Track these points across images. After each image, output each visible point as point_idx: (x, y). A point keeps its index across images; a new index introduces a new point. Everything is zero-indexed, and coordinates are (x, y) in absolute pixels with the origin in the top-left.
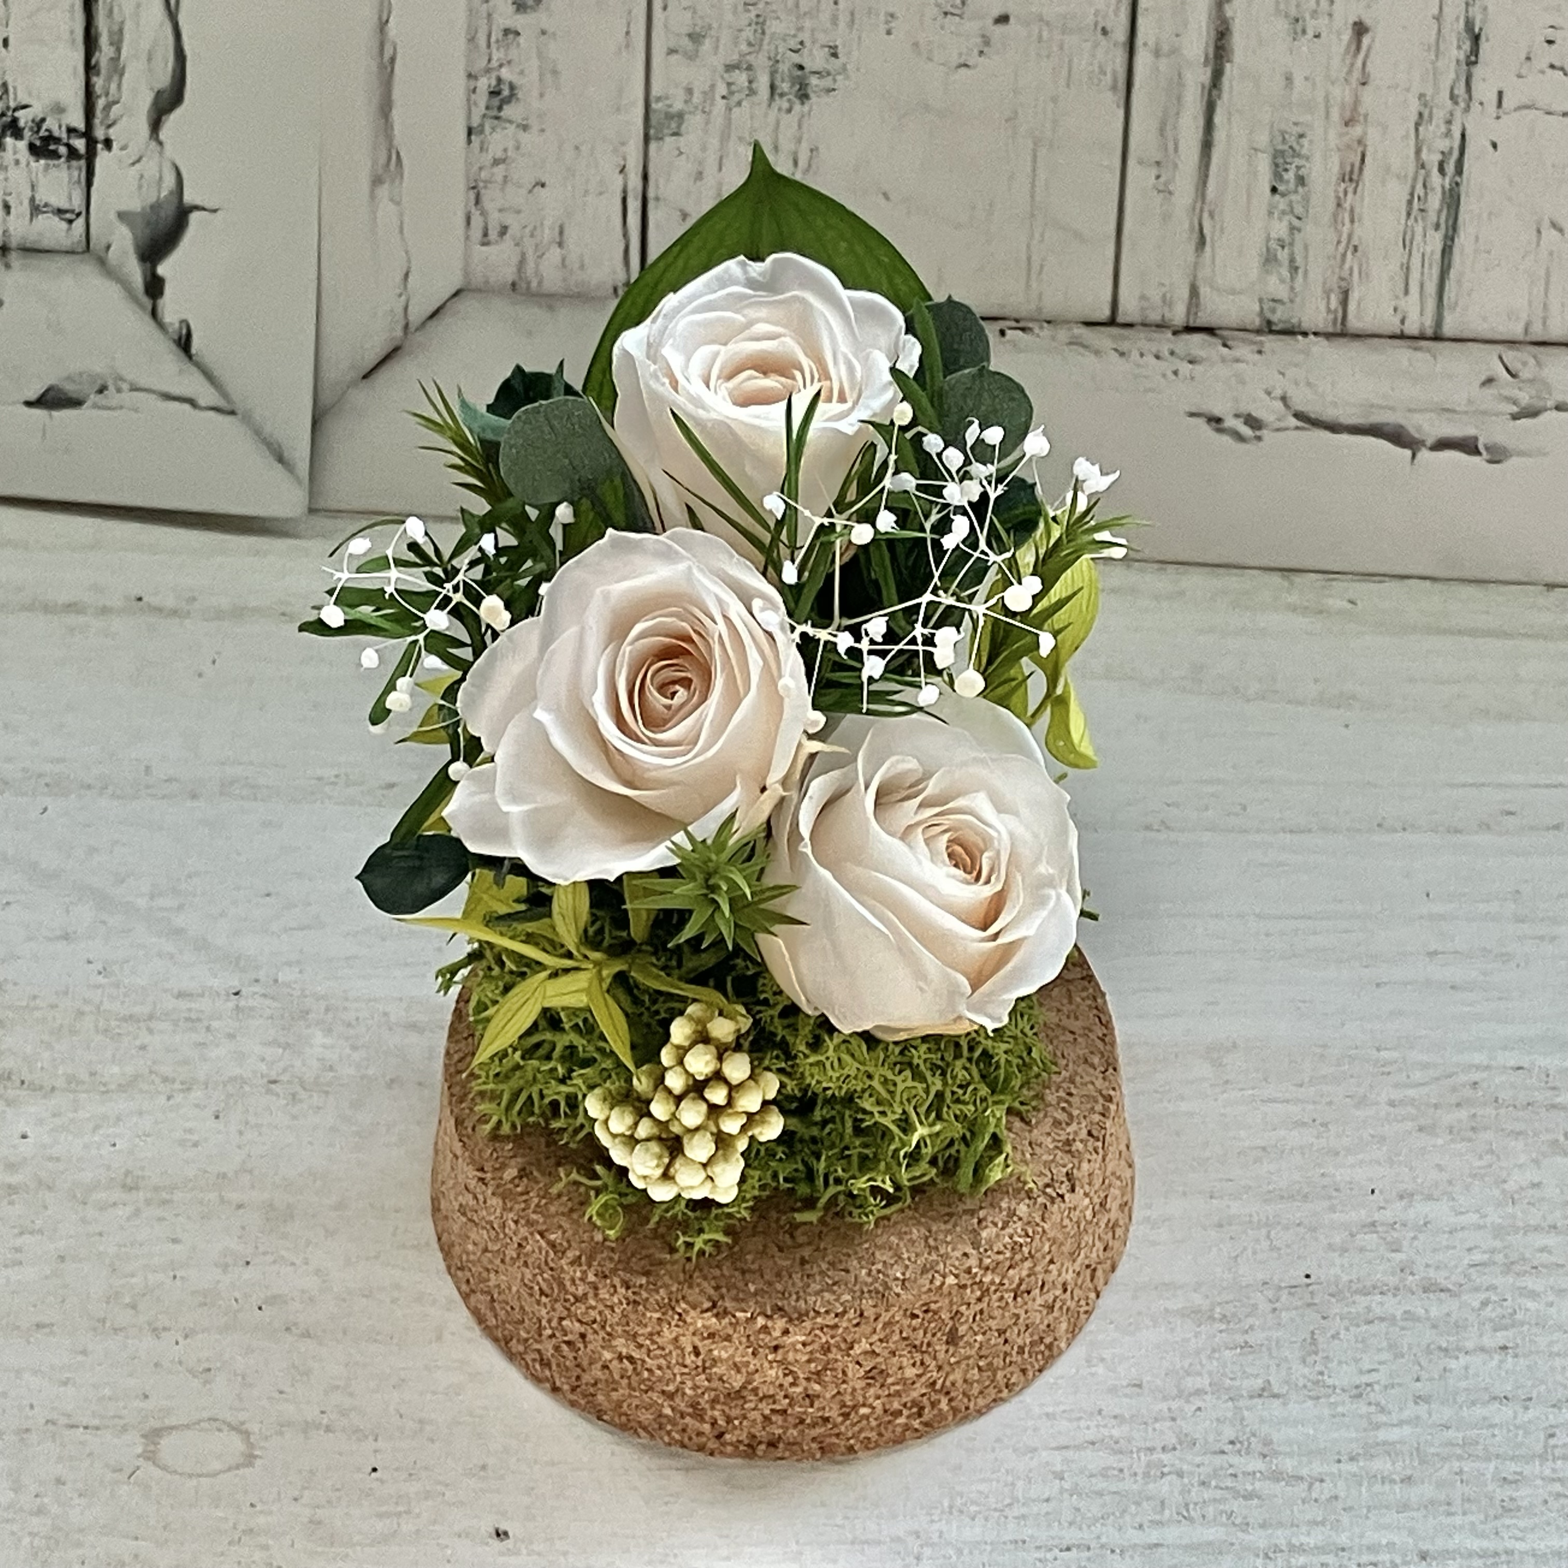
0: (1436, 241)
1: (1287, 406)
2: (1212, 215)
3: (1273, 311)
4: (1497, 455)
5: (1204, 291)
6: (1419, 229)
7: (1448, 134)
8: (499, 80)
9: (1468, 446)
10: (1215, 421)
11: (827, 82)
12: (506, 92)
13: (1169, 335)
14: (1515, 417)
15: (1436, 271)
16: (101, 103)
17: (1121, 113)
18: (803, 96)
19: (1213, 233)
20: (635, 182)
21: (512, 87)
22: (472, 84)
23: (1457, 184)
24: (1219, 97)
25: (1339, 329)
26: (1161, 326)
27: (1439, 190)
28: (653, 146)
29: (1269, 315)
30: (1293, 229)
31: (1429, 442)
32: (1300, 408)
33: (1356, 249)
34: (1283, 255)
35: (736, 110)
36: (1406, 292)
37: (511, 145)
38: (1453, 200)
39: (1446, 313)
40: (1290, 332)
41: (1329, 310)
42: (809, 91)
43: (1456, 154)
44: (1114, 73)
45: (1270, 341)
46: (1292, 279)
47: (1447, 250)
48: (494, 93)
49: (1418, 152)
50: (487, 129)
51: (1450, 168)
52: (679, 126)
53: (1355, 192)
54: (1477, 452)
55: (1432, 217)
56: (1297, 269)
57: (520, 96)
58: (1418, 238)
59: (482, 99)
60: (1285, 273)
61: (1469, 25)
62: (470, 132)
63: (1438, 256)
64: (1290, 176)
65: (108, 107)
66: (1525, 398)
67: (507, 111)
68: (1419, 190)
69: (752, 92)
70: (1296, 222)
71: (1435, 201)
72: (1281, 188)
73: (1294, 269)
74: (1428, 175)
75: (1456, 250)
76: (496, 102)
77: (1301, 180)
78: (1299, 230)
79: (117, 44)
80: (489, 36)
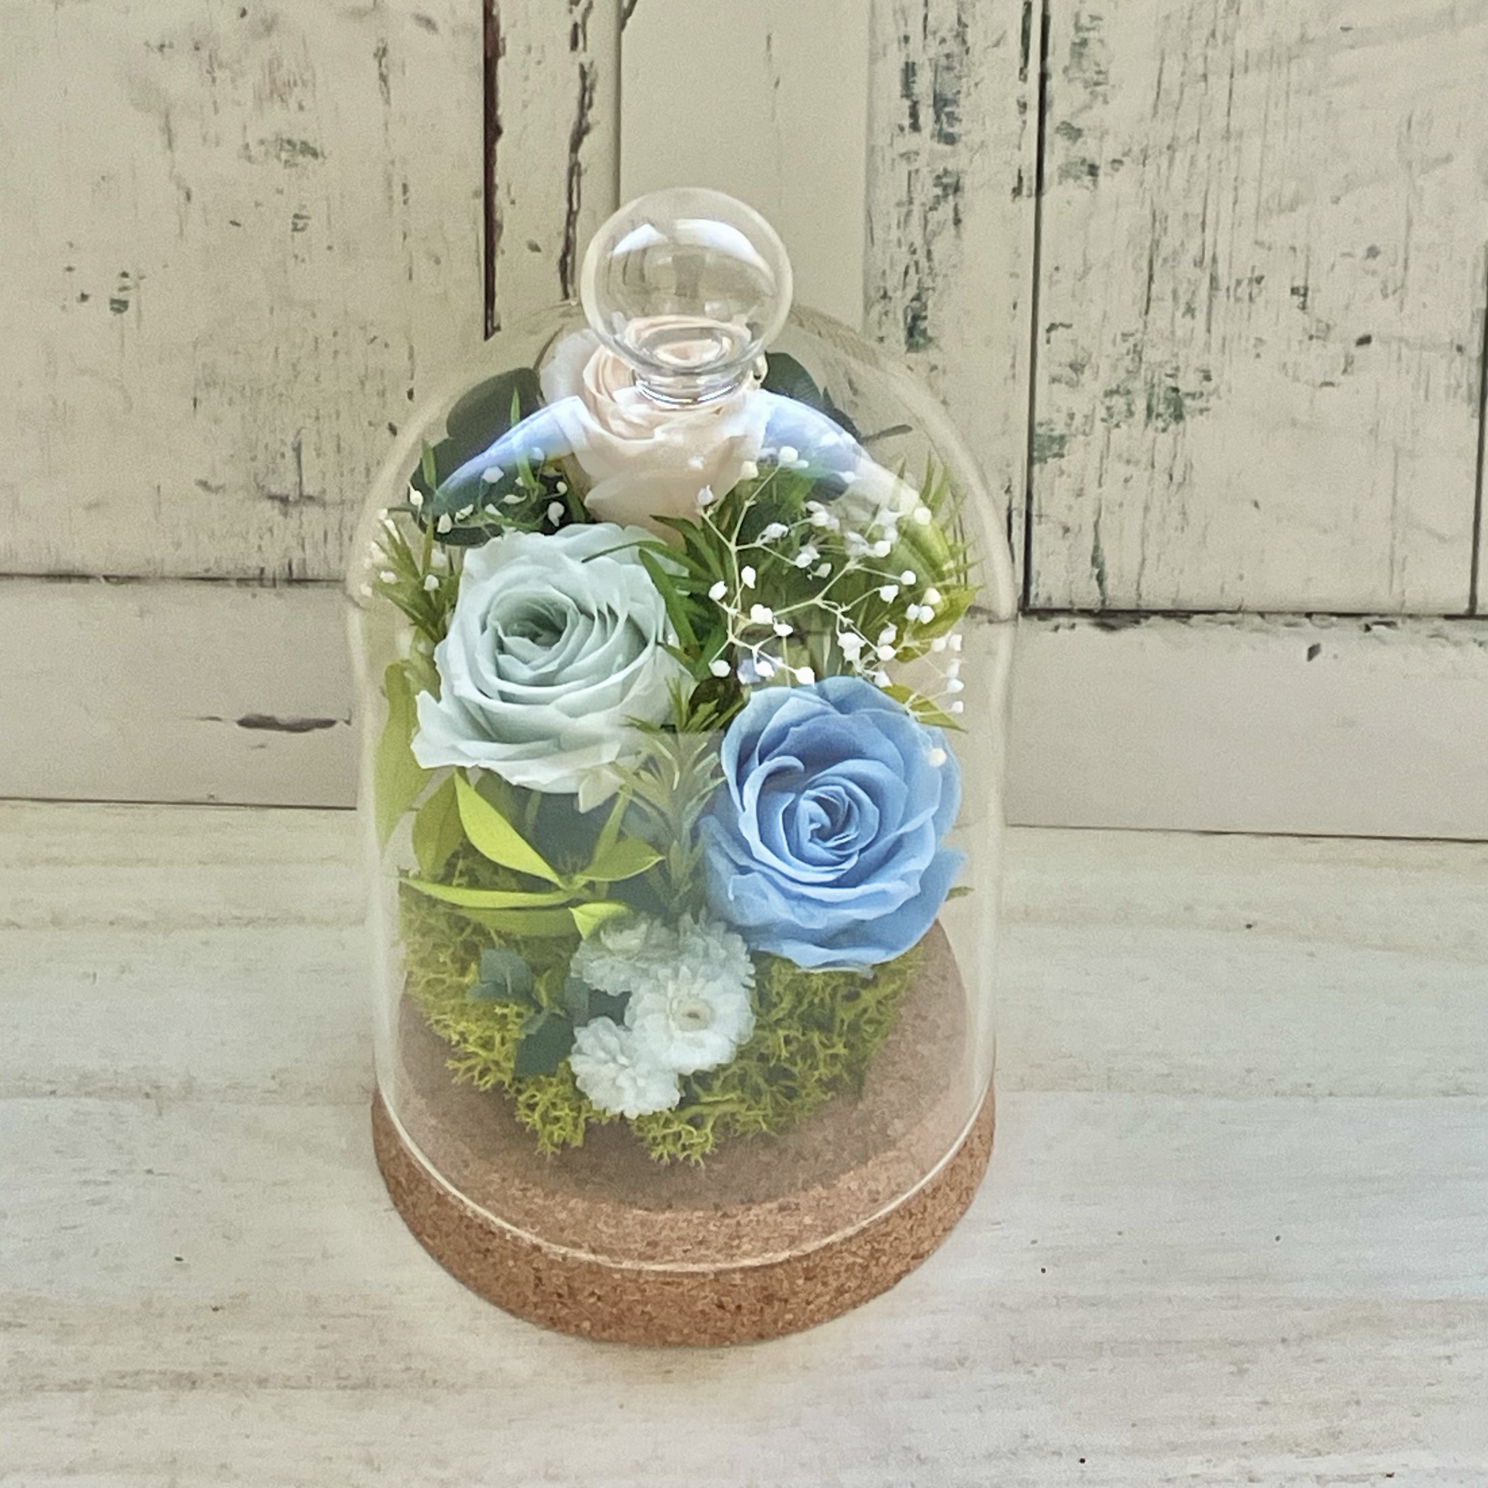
11: (1201, 403)
17: (1476, 421)
18: (1179, 417)
20: (1019, 502)
28: (1036, 468)
35: (1114, 432)
42: (1184, 412)
44: (1470, 386)
52: (1061, 448)
69: (1131, 413)
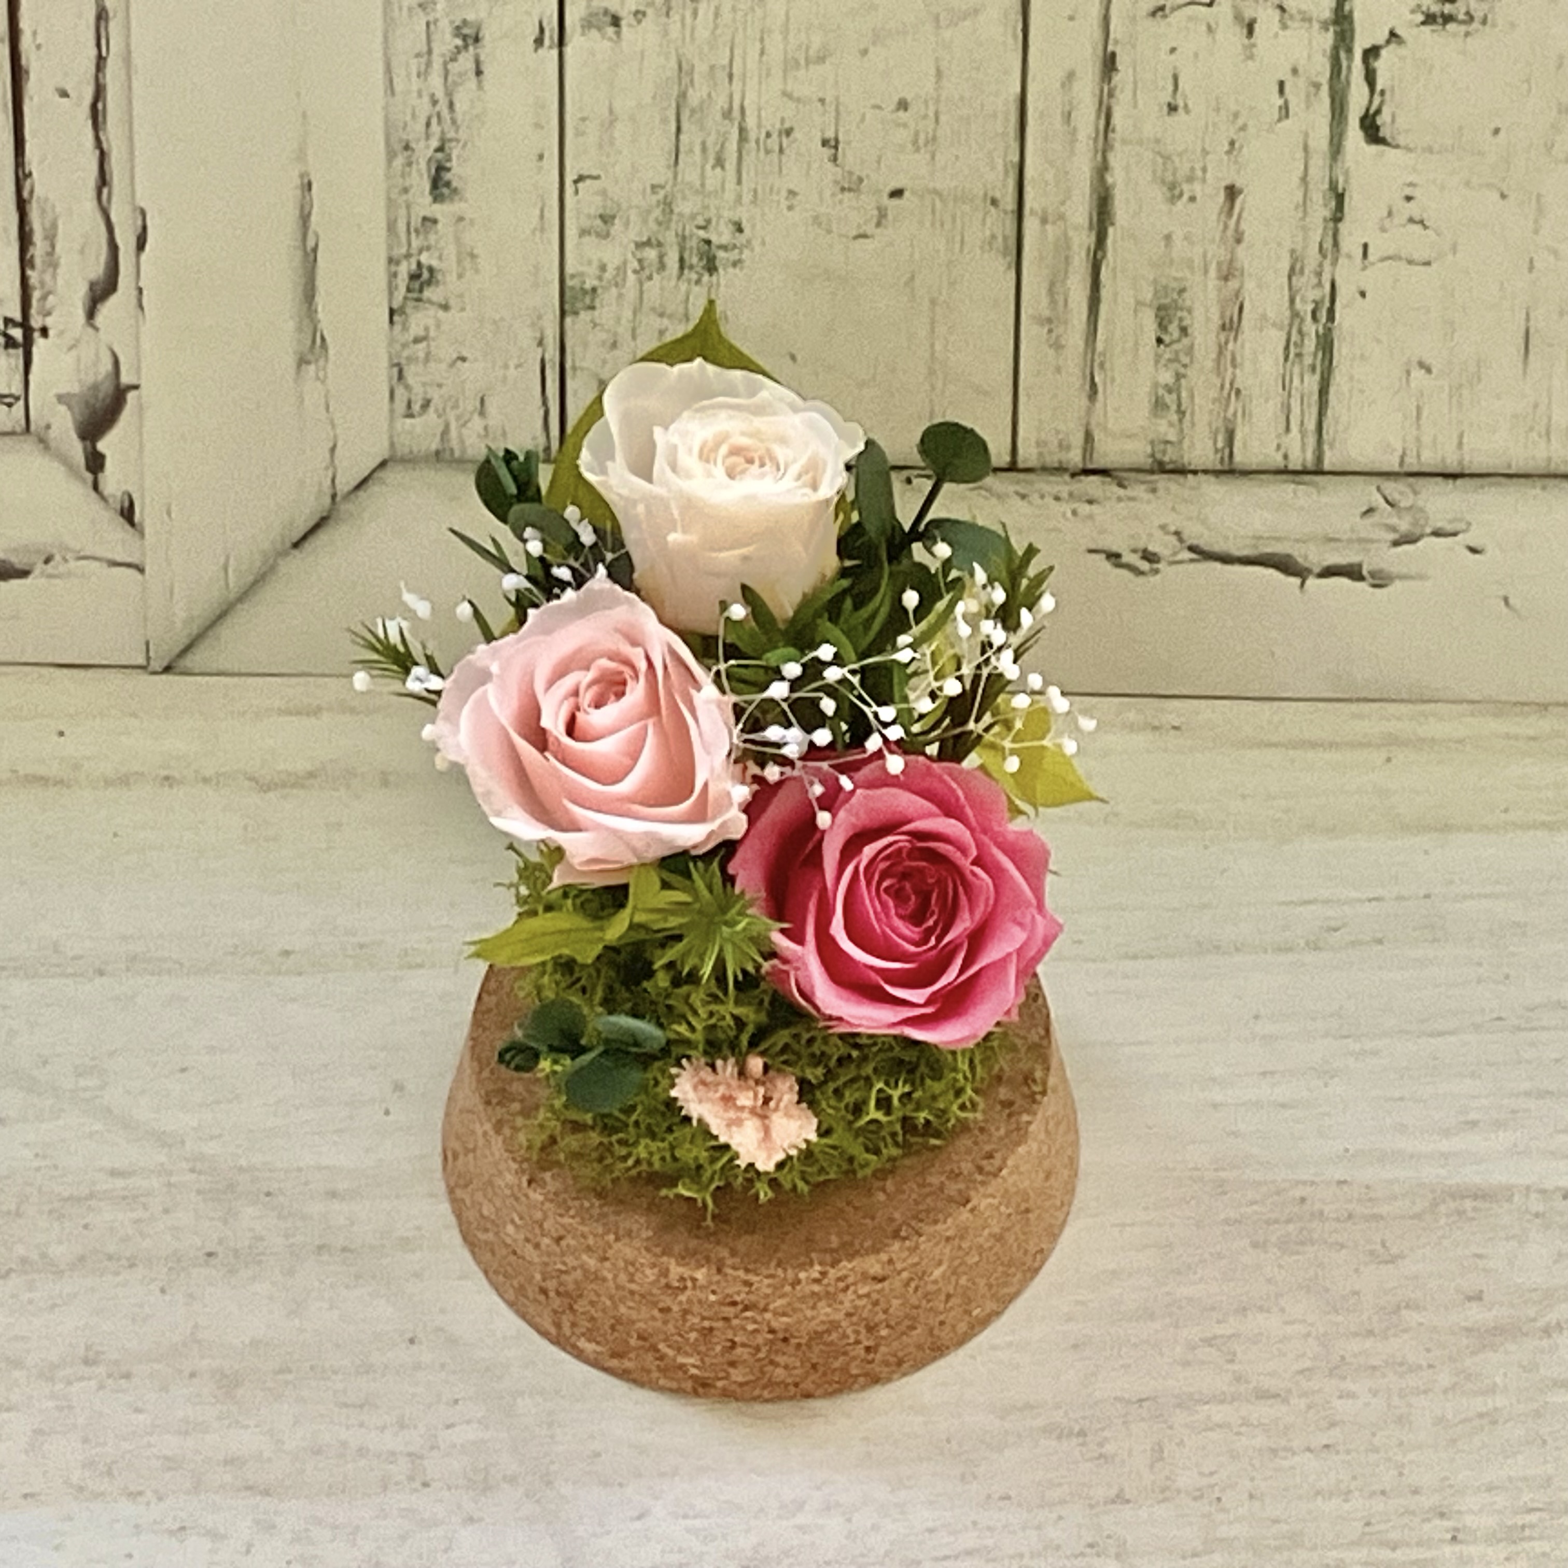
0: (1312, 382)
1: (1181, 540)
2: (1102, 365)
3: (1164, 452)
4: (1380, 580)
5: (1097, 435)
6: (1296, 370)
7: (1320, 284)
8: (419, 264)
9: (1353, 573)
10: (1114, 557)
11: (734, 255)
12: (426, 275)
13: (1067, 477)
14: (1396, 543)
15: (1315, 410)
16: (36, 295)
17: (1012, 274)
18: (711, 268)
19: (1105, 384)
20: (552, 354)
21: (431, 270)
22: (393, 268)
23: (1330, 330)
24: (1104, 256)
25: (1226, 467)
26: (1060, 469)
27: (1313, 335)
28: (568, 320)
29: (1159, 456)
30: (1179, 376)
31: (1317, 570)
32: (1195, 542)
33: (1238, 392)
34: (1170, 399)
35: (647, 285)
36: (1288, 429)
37: (431, 322)
38: (1326, 344)
39: (1326, 447)
40: (1181, 471)
41: (1217, 451)
42: (717, 263)
43: (1327, 304)
44: (1005, 238)
45: (1162, 480)
46: (1180, 421)
47: (1323, 391)
48: (414, 277)
49: (1292, 301)
50: (408, 310)
51: (1323, 315)
52: (593, 300)
53: (1236, 339)
54: (1361, 578)
55: (1308, 360)
56: (1184, 413)
57: (440, 277)
58: (1296, 381)
59: (402, 282)
60: (1175, 418)
61: (1333, 186)
62: (392, 312)
63: (1316, 397)
64: (1174, 328)
65: (44, 298)
66: (1404, 525)
67: (427, 293)
68: (1295, 337)
69: (662, 266)
70: (1182, 370)
71: (1310, 344)
72: (1166, 339)
73: (1181, 413)
74: (1302, 320)
75: (1332, 390)
76: (416, 285)
77: (1184, 330)
78: (1184, 376)
79: (51, 238)
80: (408, 224)
